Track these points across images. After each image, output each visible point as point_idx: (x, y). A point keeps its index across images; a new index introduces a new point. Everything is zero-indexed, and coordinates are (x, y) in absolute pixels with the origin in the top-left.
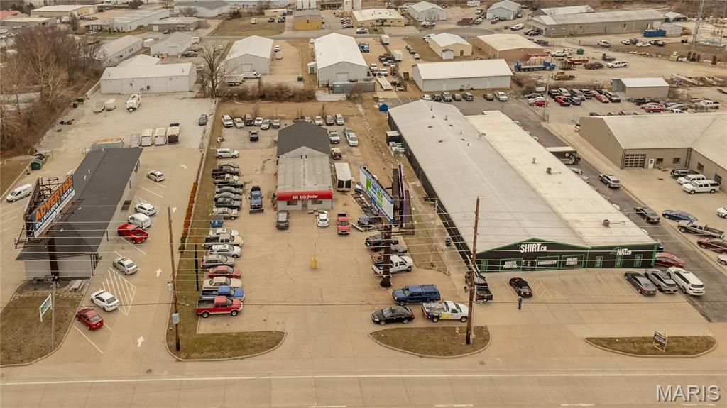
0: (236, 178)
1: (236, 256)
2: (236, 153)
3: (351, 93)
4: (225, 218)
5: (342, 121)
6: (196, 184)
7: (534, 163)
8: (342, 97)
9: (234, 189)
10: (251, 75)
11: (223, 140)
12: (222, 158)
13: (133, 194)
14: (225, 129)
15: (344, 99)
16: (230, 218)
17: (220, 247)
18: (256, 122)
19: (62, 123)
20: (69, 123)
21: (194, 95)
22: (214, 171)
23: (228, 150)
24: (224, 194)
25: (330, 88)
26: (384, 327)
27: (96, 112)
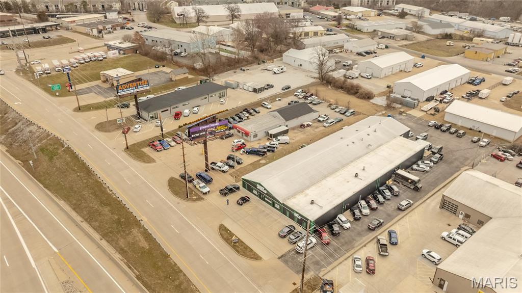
0: (247, 115)
2: (269, 106)
7: (364, 170)
10: (365, 75)
18: (309, 98)
19: (241, 69)
20: (244, 70)
23: (267, 103)
26: (180, 179)
27: (262, 70)
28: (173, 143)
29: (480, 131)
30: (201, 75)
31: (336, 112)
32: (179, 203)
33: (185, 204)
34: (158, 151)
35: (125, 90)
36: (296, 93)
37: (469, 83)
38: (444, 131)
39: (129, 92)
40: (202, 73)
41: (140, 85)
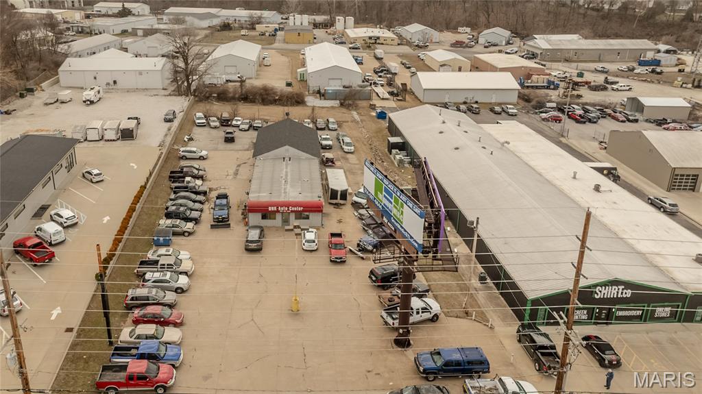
0: (199, 182)
1: (180, 291)
2: (204, 153)
3: (345, 100)
4: (175, 234)
5: (336, 126)
6: (143, 188)
7: (574, 178)
8: (336, 103)
9: (193, 196)
10: (235, 78)
11: (191, 139)
12: (187, 159)
13: (55, 197)
14: (196, 128)
15: (337, 105)
16: (183, 234)
17: (157, 275)
18: (234, 122)
20: (8, 113)
21: (167, 93)
22: (172, 172)
23: (194, 149)
24: (180, 201)
25: (321, 94)
27: (46, 104)
28: (171, 334)
36: (199, 121)
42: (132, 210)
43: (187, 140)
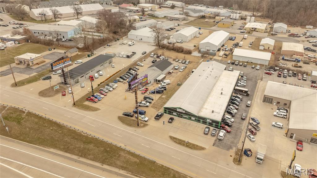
0: (134, 72)
1: (110, 91)
4: (118, 81)
5: (188, 63)
6: (120, 70)
8: (200, 55)
9: (129, 74)
10: (179, 41)
11: (144, 60)
12: (138, 65)
13: (103, 69)
14: (149, 57)
17: (107, 87)
18: (160, 57)
19: (107, 45)
20: (109, 46)
22: (130, 68)
23: (142, 64)
24: (125, 75)
26: (124, 116)
27: (120, 44)
28: (102, 96)
29: (252, 63)
30: (86, 52)
31: (179, 63)
32: (135, 130)
33: (140, 130)
34: (96, 102)
35: (57, 66)
36: (151, 55)
37: (230, 40)
38: (237, 65)
39: (59, 67)
40: (86, 50)
41: (66, 62)
42: (114, 75)
43: (143, 60)
